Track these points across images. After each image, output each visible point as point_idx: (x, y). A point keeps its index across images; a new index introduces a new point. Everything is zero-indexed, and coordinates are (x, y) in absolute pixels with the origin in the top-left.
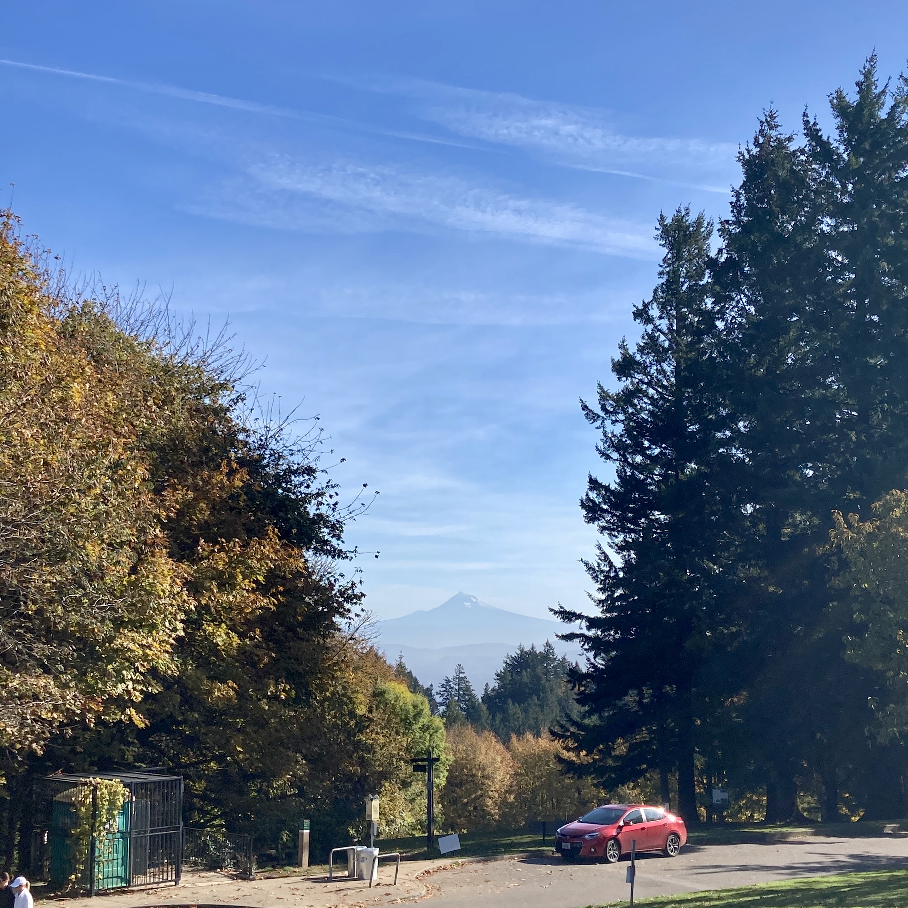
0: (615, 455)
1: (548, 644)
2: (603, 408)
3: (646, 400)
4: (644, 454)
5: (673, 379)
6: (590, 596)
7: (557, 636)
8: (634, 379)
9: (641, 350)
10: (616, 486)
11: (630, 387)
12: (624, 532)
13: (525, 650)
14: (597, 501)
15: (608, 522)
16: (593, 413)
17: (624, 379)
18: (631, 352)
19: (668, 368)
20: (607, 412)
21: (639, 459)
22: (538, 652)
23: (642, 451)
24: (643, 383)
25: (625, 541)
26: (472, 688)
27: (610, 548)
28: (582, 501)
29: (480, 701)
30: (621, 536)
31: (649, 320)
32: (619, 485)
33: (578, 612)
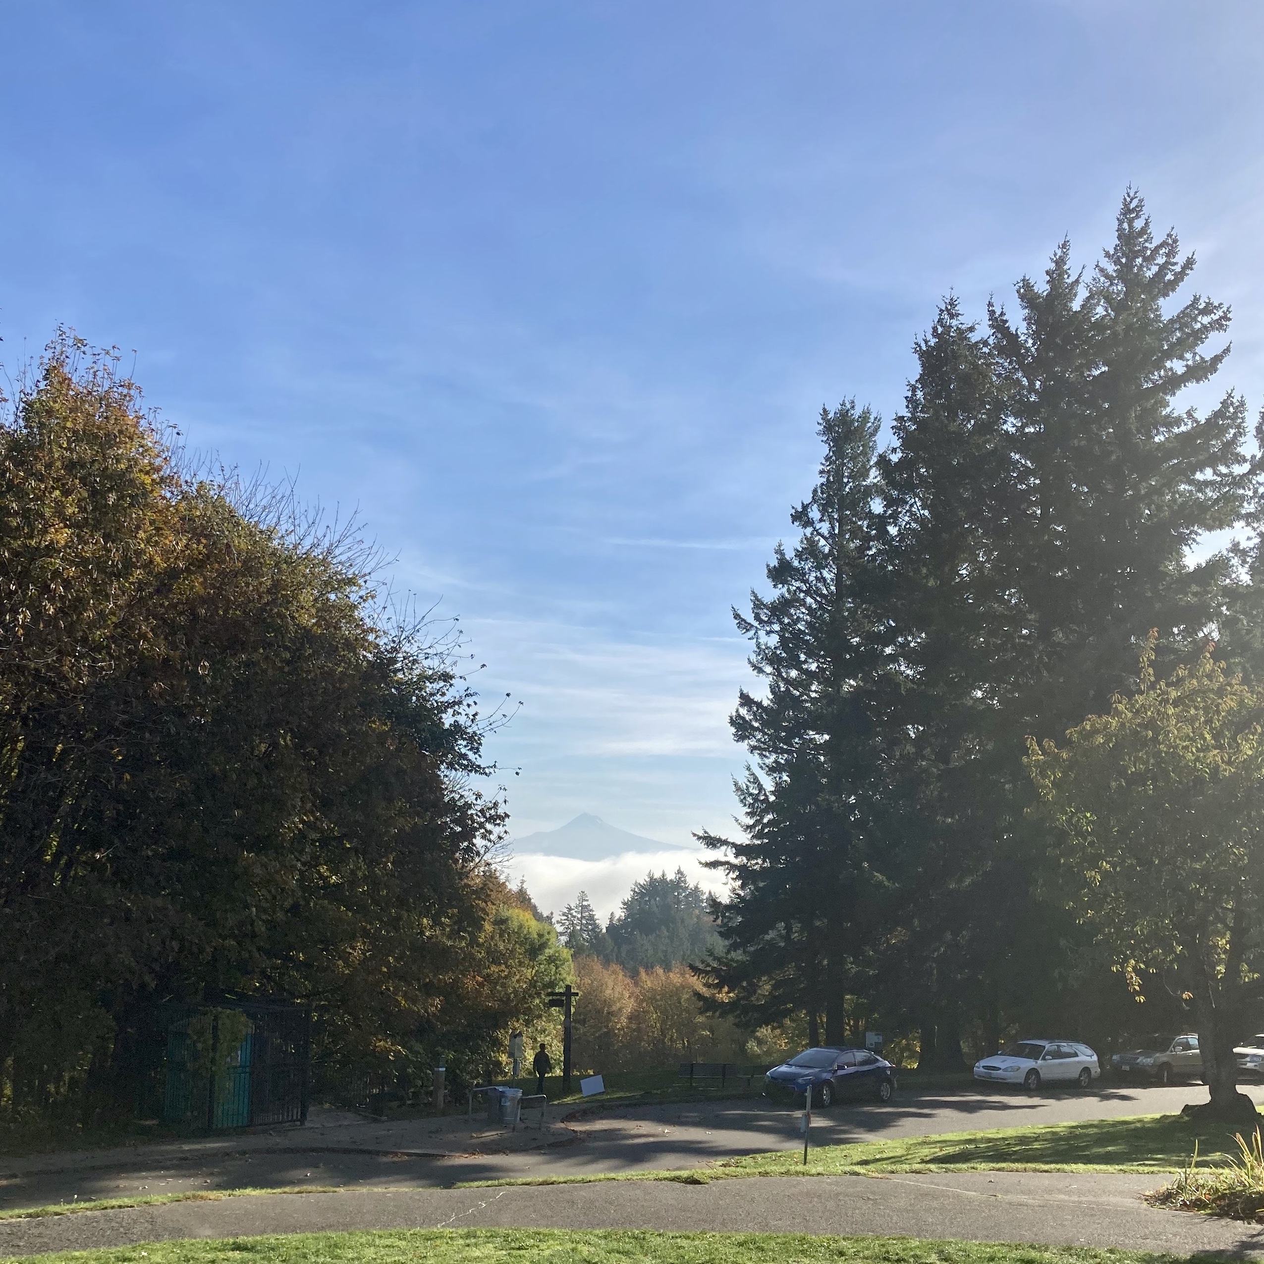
0: (769, 669)
1: (679, 872)
2: (757, 617)
3: (804, 610)
4: (800, 669)
5: (833, 588)
6: (737, 821)
7: (700, 863)
8: (790, 587)
9: (799, 555)
10: (769, 702)
11: (787, 595)
12: (776, 752)
13: (655, 877)
14: (747, 718)
15: (759, 740)
16: (746, 622)
17: (780, 586)
18: (788, 557)
19: (828, 575)
20: (761, 621)
21: (794, 673)
22: (668, 880)
23: (798, 665)
24: (801, 591)
25: (776, 762)
26: (595, 917)
27: (760, 769)
28: (731, 718)
29: (604, 931)
30: (773, 757)
31: (809, 523)
32: (771, 701)
33: (723, 838)
